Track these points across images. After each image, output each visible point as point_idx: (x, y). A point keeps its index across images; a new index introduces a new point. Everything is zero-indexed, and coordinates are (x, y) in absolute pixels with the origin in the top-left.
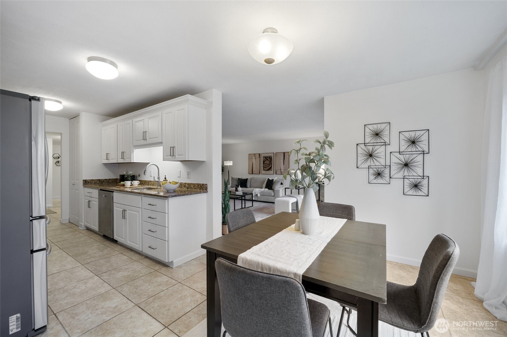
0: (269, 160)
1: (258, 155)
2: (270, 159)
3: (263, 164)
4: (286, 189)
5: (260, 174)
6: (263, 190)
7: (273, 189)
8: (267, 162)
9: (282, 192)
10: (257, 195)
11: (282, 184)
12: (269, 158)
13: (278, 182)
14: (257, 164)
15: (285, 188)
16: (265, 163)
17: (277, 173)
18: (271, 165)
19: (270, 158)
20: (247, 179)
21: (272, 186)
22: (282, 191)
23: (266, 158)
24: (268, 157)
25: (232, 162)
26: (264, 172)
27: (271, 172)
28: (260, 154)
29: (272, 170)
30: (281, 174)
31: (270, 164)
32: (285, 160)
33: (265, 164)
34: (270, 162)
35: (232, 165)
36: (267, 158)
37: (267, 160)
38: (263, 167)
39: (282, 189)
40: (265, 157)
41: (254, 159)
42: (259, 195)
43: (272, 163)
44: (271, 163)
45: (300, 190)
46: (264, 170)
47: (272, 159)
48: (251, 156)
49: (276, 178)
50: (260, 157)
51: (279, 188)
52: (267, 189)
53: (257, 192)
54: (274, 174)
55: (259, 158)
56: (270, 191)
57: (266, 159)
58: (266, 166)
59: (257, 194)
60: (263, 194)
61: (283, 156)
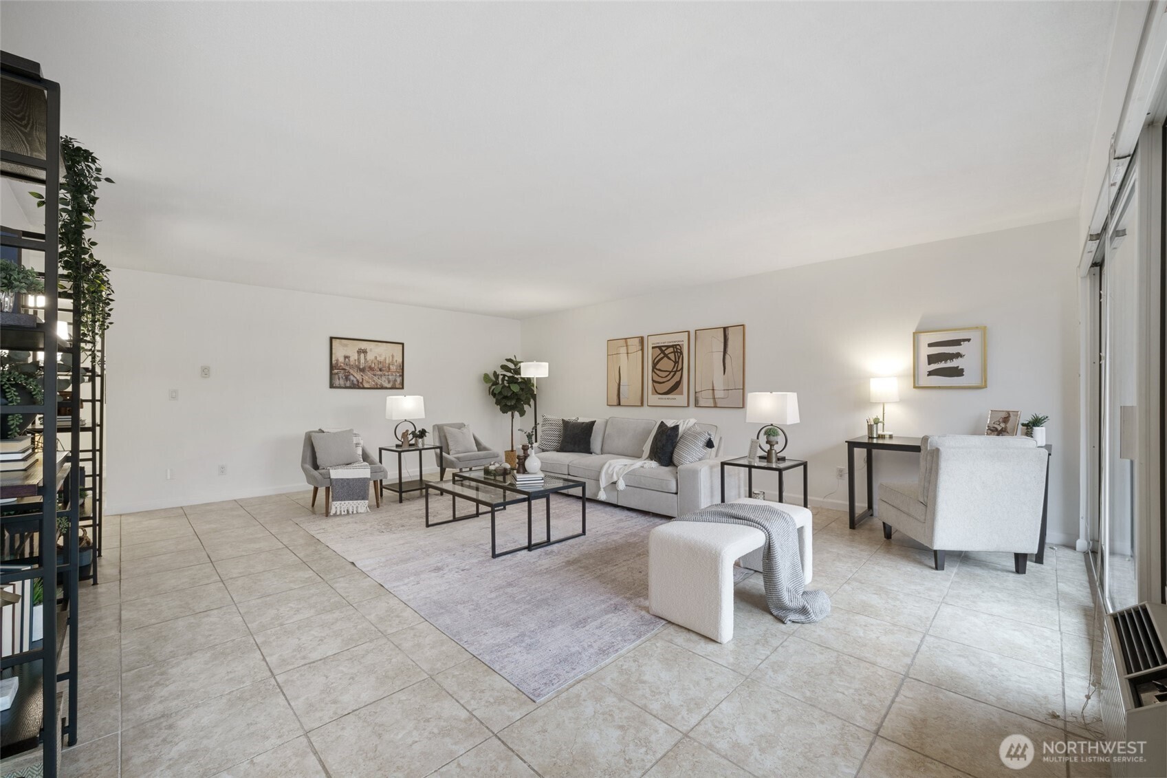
0: (672, 356)
1: (637, 341)
2: (674, 352)
3: (653, 371)
4: (726, 467)
5: (642, 405)
6: (638, 464)
7: (675, 462)
8: (667, 364)
9: (711, 477)
10: (614, 483)
11: (710, 444)
12: (671, 349)
13: (696, 435)
14: (633, 370)
15: (723, 464)
16: (658, 367)
17: (701, 403)
18: (678, 374)
19: (677, 349)
20: (593, 423)
21: (672, 453)
22: (711, 472)
23: (663, 352)
24: (668, 347)
25: (546, 364)
26: (654, 399)
27: (679, 399)
28: (642, 338)
29: (682, 394)
30: (716, 407)
31: (677, 371)
32: (727, 356)
33: (659, 370)
34: (676, 362)
35: (546, 375)
36: (667, 352)
37: (666, 356)
38: (653, 381)
39: (712, 467)
40: (660, 348)
41: (623, 357)
42: (621, 485)
43: (682, 368)
44: (680, 367)
45: (784, 473)
46: (656, 392)
47: (681, 353)
48: (615, 346)
49: (692, 421)
50: (642, 349)
51: (700, 460)
52: (654, 464)
53: (617, 474)
54: (688, 406)
55: (640, 352)
56: (665, 471)
57: (662, 355)
58: (661, 380)
59: (615, 479)
60: (635, 483)
61: (723, 341)
